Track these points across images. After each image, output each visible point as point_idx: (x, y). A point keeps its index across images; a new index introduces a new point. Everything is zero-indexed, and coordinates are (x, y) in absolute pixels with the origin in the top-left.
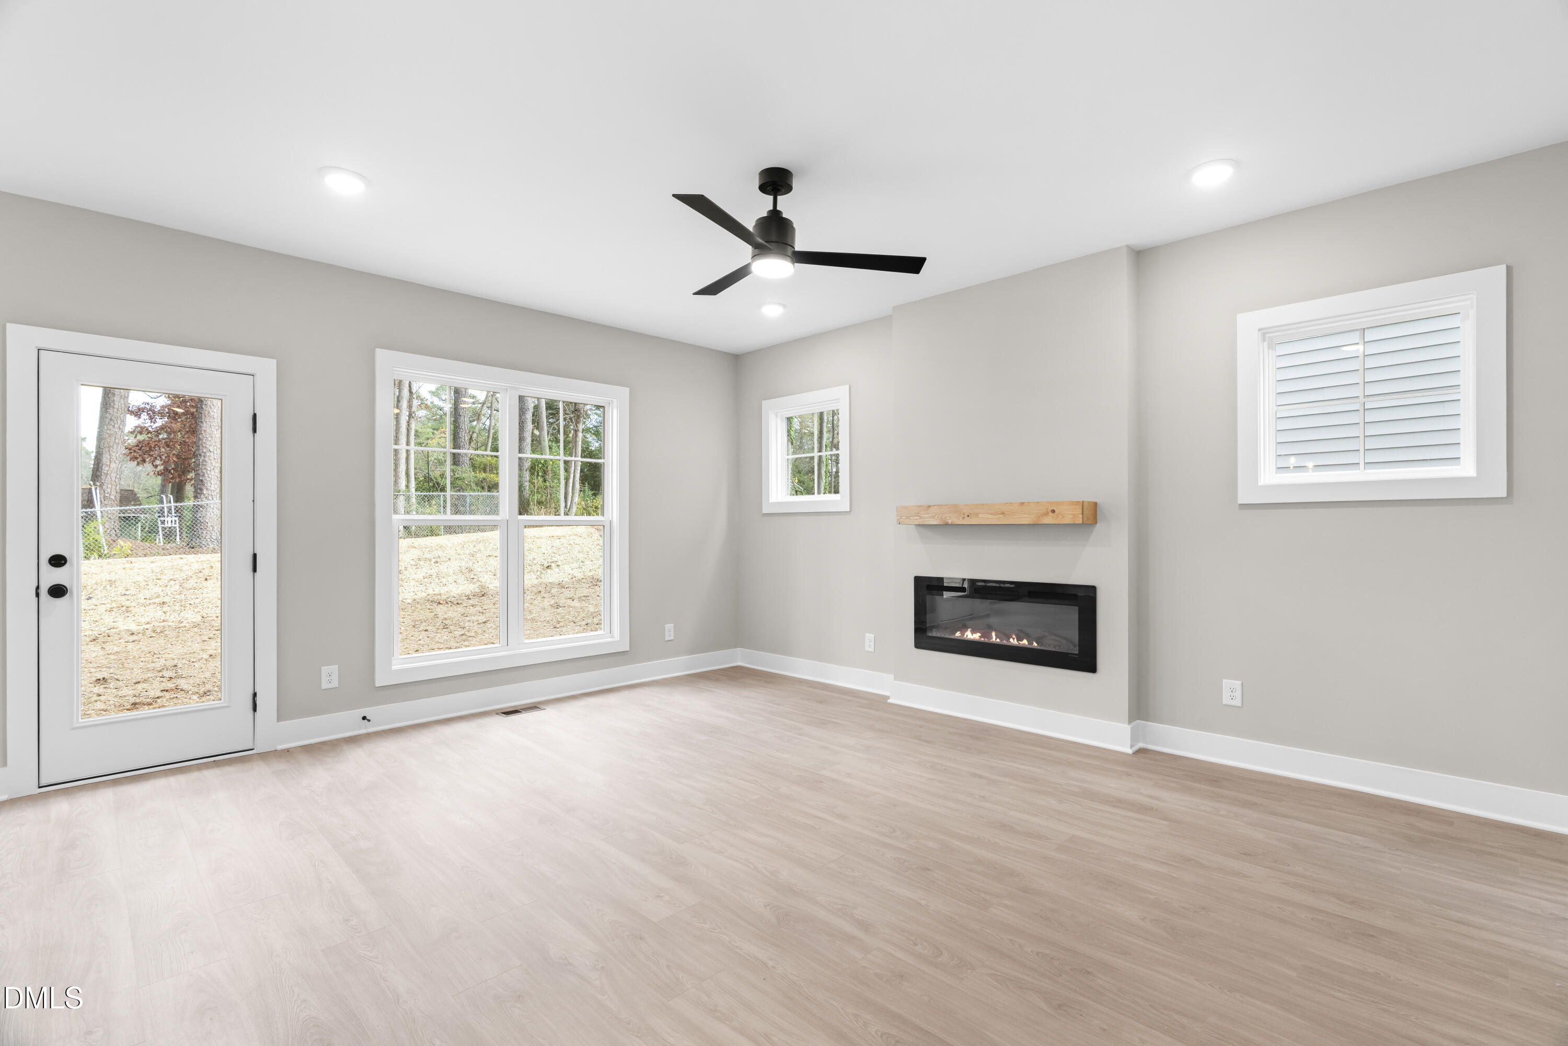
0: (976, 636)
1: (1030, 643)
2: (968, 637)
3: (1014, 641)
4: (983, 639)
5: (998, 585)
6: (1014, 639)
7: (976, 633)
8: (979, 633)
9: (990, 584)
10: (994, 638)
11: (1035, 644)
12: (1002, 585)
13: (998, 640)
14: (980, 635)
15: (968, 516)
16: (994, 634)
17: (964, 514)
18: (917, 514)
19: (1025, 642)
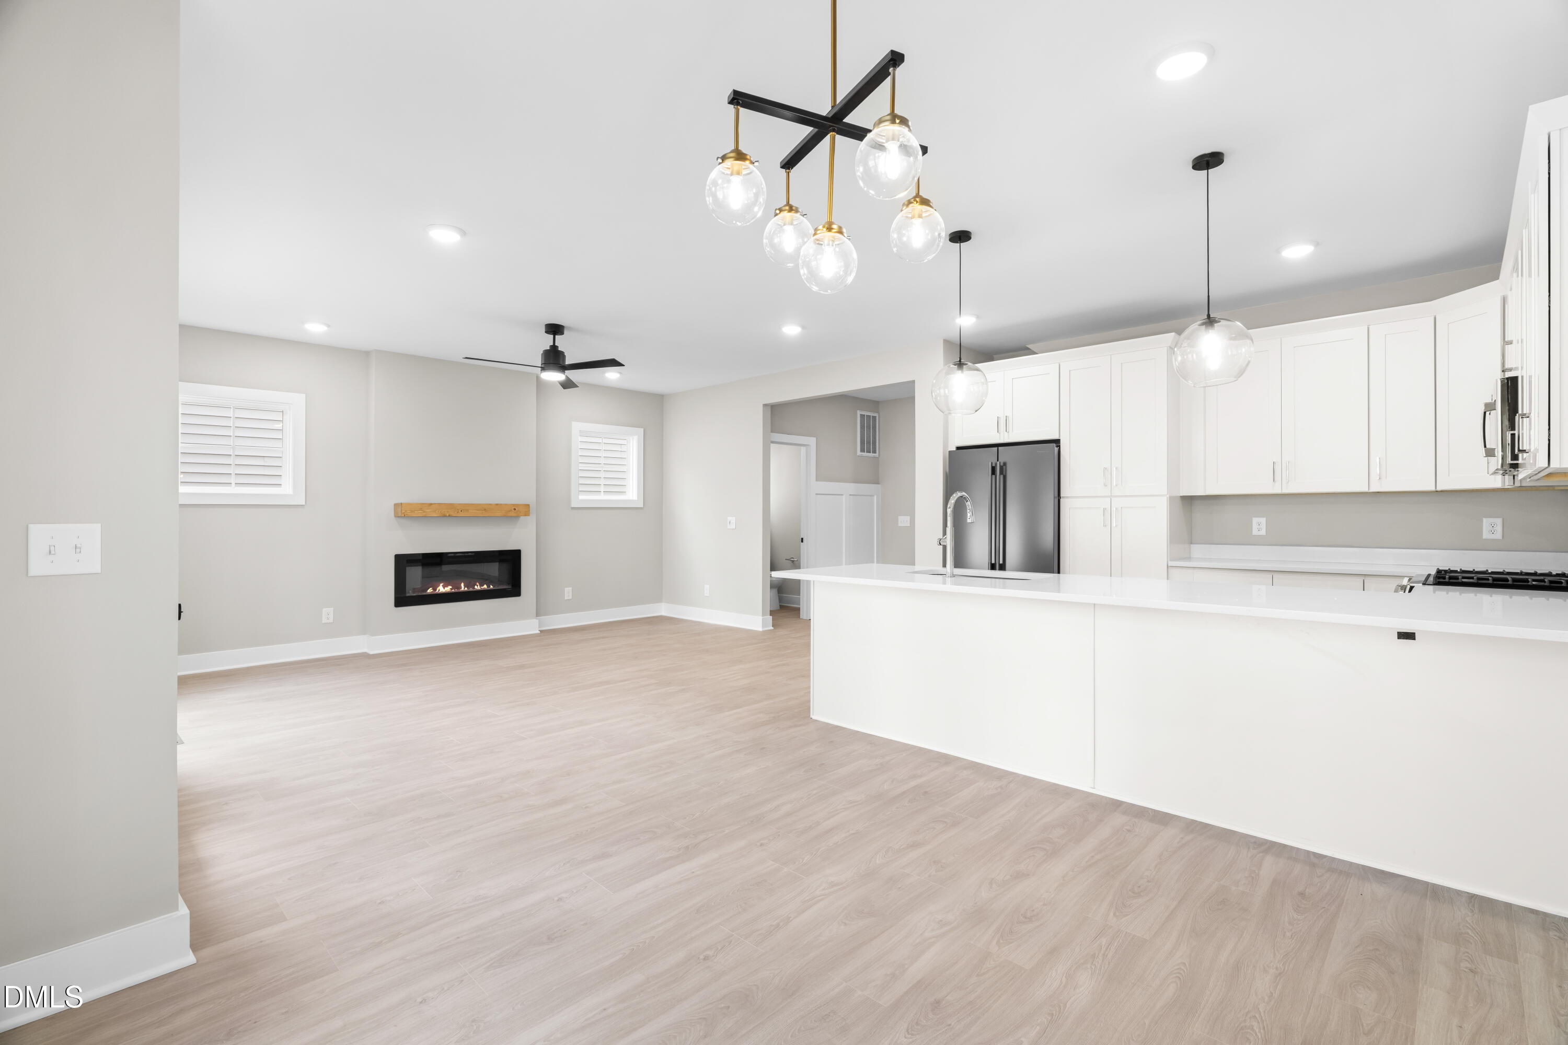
0: (448, 589)
1: (488, 586)
2: (440, 591)
3: (477, 587)
4: (453, 590)
5: (463, 555)
6: (477, 586)
7: (447, 587)
8: (450, 586)
9: (458, 555)
10: (463, 588)
11: (491, 587)
12: (466, 554)
13: (466, 589)
14: (451, 587)
15: (461, 511)
16: (462, 585)
17: (458, 510)
18: (421, 509)
19: (485, 586)
